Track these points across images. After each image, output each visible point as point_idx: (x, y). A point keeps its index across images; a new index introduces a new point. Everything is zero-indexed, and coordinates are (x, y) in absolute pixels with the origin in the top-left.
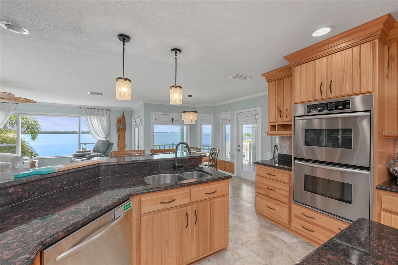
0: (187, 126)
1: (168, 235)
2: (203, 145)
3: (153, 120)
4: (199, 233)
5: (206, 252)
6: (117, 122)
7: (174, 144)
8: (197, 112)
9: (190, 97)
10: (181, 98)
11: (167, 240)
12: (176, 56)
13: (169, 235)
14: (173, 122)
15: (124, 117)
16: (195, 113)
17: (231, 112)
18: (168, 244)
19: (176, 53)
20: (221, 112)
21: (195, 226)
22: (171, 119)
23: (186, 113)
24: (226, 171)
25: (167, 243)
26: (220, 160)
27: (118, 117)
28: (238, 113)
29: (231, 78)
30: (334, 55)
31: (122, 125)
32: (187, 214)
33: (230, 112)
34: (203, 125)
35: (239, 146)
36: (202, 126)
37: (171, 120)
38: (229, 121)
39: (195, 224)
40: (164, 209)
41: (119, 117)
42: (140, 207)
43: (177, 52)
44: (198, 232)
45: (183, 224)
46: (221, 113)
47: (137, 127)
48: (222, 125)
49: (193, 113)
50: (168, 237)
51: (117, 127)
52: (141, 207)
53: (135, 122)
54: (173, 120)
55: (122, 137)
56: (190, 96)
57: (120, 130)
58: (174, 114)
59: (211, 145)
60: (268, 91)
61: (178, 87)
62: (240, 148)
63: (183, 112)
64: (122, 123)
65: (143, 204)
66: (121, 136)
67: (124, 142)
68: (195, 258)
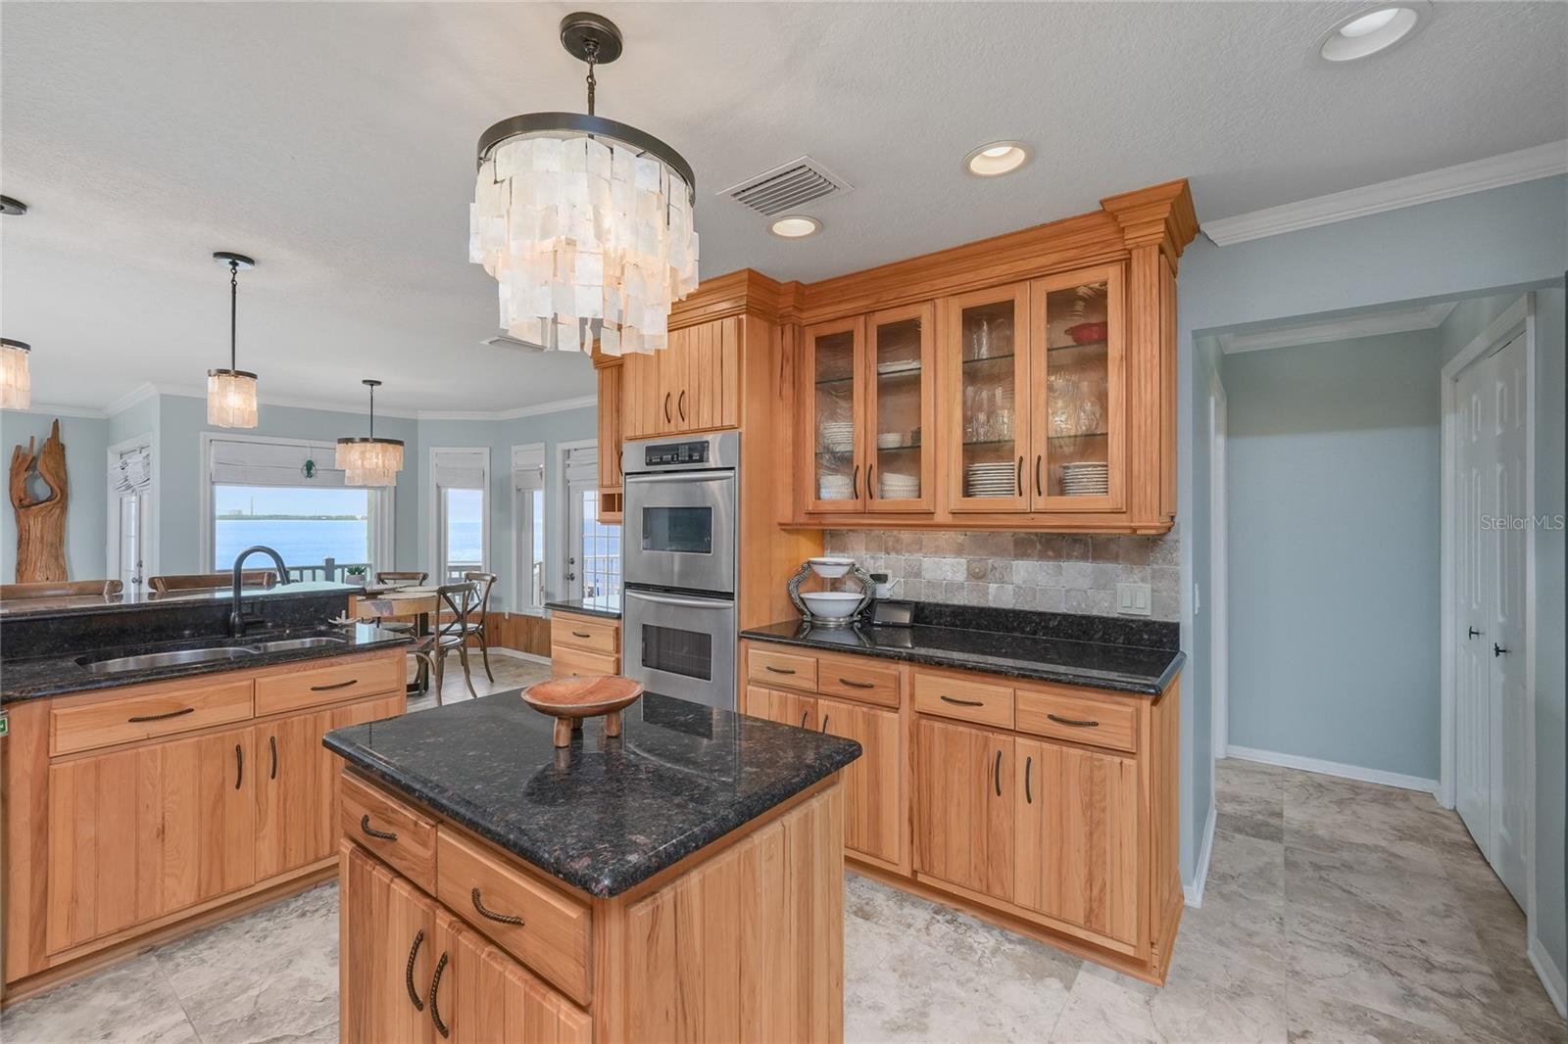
0: (379, 493)
1: (163, 814)
2: (450, 564)
3: (212, 464)
4: (288, 803)
5: (316, 857)
6: (11, 470)
7: (336, 563)
8: (400, 443)
9: (372, 385)
10: (255, 409)
11: (158, 829)
12: (234, 274)
13: (166, 814)
14: (309, 475)
15: (55, 448)
16: (390, 447)
17: (546, 445)
18: (163, 840)
19: (234, 264)
20: (515, 445)
21: (273, 783)
22: (302, 464)
23: (350, 444)
24: (530, 652)
25: (158, 836)
26: (514, 615)
27: (18, 448)
28: (569, 451)
29: (486, 342)
30: (687, 329)
31: (47, 483)
32: (238, 748)
33: (543, 444)
34: (450, 490)
35: (572, 563)
36: (443, 491)
37: (301, 466)
38: (539, 476)
39: (273, 777)
40: (149, 739)
41: (26, 444)
42: (49, 736)
43: (237, 264)
44: (285, 799)
45: (224, 779)
46: (514, 448)
47: (130, 491)
48: (519, 490)
49: (379, 445)
50: (163, 818)
51: (11, 490)
52: (52, 734)
53: (119, 469)
54: (309, 466)
55: (42, 537)
56: (372, 383)
57: (29, 506)
58: (314, 443)
59: (480, 564)
60: (596, 395)
61: (239, 374)
62: (575, 569)
63: (341, 441)
64: (44, 472)
65: (58, 727)
66: (36, 531)
67: (57, 558)
68: (272, 877)
